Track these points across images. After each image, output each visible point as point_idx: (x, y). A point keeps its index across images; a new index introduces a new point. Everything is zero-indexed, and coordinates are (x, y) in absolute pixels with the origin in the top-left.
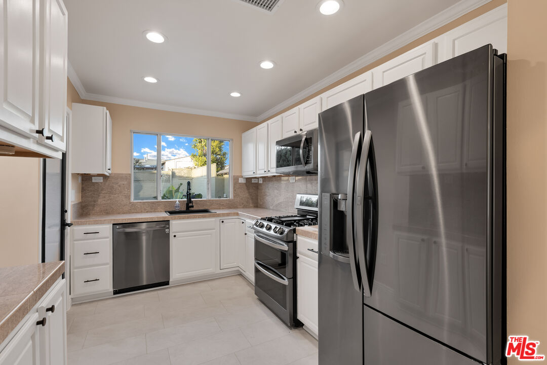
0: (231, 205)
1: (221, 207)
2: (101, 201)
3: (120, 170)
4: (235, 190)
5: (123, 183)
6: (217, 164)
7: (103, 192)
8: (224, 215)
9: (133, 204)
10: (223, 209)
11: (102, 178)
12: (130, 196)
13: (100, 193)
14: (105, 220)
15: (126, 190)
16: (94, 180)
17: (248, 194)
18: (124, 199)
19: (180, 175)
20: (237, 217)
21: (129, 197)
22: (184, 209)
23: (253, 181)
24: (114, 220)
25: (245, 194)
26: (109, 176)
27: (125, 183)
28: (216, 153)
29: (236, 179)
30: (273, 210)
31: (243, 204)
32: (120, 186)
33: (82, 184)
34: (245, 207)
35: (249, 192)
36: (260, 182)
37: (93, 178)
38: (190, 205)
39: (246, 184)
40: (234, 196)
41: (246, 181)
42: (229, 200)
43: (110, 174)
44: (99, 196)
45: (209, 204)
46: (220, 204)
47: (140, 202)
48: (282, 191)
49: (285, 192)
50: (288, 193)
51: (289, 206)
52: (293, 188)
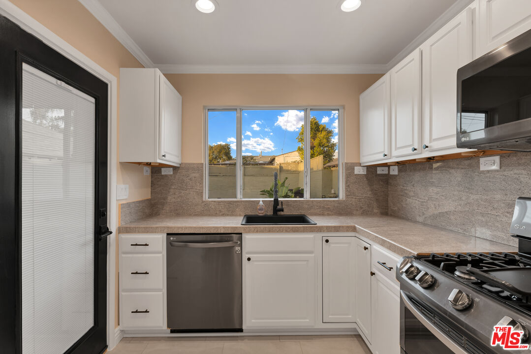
0: (342, 210)
1: (326, 213)
2: (171, 199)
3: (191, 159)
4: (347, 186)
5: (194, 175)
6: (324, 157)
7: (173, 187)
8: (329, 229)
9: (206, 204)
10: (328, 215)
11: (172, 168)
12: (202, 192)
13: (170, 189)
14: (157, 228)
15: (198, 184)
16: (164, 172)
17: (370, 193)
18: (195, 197)
19: (287, 169)
20: (353, 234)
21: (201, 194)
22: (270, 213)
23: (380, 171)
24: (168, 227)
25: (365, 193)
26: (178, 167)
27: (197, 175)
28: (323, 145)
29: (350, 168)
30: (424, 224)
31: (361, 208)
32: (191, 179)
33: (152, 177)
34: (365, 213)
35: (372, 190)
36: (392, 173)
37: (163, 169)
38: (279, 207)
39: (366, 176)
40: (347, 196)
41: (367, 171)
42: (339, 202)
43: (180, 164)
44: (169, 192)
45: (307, 206)
46: (324, 207)
47: (215, 202)
48: (453, 189)
49: (459, 191)
50: (472, 193)
51: (474, 222)
52: (489, 183)
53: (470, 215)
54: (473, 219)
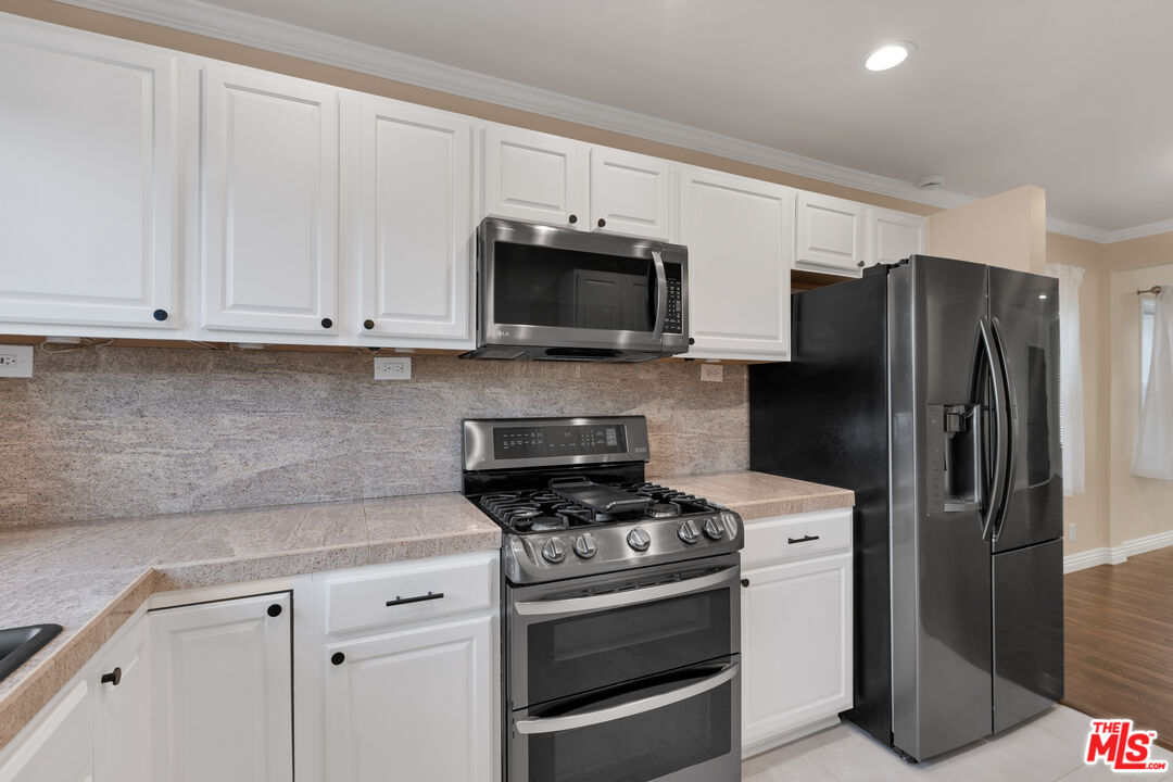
48: (304, 416)
49: (324, 418)
50: (355, 421)
51: (359, 474)
52: (391, 401)
53: (350, 462)
54: (358, 468)
